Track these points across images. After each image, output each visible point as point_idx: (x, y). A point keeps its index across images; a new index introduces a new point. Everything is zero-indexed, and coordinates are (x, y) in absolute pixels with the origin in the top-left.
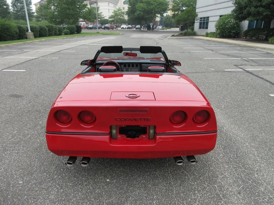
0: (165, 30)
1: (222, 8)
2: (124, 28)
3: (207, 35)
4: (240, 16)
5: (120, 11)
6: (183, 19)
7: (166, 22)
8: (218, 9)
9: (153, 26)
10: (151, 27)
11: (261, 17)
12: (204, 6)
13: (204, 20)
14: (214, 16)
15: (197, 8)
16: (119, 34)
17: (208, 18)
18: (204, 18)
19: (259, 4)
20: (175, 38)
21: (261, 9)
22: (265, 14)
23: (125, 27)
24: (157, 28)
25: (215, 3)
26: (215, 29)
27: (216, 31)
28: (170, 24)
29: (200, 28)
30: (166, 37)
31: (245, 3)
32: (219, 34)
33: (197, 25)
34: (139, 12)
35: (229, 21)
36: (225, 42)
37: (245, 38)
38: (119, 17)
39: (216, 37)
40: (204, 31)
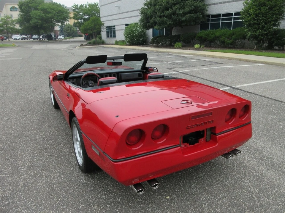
0: (68, 40)
1: (127, 18)
2: (17, 39)
3: (117, 43)
4: (147, 24)
5: (10, 19)
6: (90, 28)
7: (67, 31)
8: (123, 18)
9: (55, 36)
10: (53, 36)
11: (166, 26)
12: (108, 15)
13: (110, 29)
14: (120, 25)
15: (102, 17)
16: (14, 46)
17: (114, 26)
18: (110, 27)
19: (162, 14)
20: (85, 48)
21: (165, 19)
22: (168, 23)
23: (19, 37)
24: (59, 38)
25: (119, 12)
26: (124, 37)
27: (126, 39)
28: (73, 33)
29: (108, 36)
30: (75, 47)
31: (150, 13)
32: (129, 41)
33: (104, 34)
34: (36, 21)
35: (136, 29)
36: (139, 49)
37: (152, 44)
38: (10, 26)
39: (127, 45)
40: (113, 40)
